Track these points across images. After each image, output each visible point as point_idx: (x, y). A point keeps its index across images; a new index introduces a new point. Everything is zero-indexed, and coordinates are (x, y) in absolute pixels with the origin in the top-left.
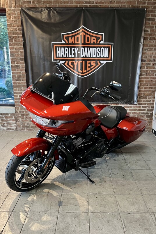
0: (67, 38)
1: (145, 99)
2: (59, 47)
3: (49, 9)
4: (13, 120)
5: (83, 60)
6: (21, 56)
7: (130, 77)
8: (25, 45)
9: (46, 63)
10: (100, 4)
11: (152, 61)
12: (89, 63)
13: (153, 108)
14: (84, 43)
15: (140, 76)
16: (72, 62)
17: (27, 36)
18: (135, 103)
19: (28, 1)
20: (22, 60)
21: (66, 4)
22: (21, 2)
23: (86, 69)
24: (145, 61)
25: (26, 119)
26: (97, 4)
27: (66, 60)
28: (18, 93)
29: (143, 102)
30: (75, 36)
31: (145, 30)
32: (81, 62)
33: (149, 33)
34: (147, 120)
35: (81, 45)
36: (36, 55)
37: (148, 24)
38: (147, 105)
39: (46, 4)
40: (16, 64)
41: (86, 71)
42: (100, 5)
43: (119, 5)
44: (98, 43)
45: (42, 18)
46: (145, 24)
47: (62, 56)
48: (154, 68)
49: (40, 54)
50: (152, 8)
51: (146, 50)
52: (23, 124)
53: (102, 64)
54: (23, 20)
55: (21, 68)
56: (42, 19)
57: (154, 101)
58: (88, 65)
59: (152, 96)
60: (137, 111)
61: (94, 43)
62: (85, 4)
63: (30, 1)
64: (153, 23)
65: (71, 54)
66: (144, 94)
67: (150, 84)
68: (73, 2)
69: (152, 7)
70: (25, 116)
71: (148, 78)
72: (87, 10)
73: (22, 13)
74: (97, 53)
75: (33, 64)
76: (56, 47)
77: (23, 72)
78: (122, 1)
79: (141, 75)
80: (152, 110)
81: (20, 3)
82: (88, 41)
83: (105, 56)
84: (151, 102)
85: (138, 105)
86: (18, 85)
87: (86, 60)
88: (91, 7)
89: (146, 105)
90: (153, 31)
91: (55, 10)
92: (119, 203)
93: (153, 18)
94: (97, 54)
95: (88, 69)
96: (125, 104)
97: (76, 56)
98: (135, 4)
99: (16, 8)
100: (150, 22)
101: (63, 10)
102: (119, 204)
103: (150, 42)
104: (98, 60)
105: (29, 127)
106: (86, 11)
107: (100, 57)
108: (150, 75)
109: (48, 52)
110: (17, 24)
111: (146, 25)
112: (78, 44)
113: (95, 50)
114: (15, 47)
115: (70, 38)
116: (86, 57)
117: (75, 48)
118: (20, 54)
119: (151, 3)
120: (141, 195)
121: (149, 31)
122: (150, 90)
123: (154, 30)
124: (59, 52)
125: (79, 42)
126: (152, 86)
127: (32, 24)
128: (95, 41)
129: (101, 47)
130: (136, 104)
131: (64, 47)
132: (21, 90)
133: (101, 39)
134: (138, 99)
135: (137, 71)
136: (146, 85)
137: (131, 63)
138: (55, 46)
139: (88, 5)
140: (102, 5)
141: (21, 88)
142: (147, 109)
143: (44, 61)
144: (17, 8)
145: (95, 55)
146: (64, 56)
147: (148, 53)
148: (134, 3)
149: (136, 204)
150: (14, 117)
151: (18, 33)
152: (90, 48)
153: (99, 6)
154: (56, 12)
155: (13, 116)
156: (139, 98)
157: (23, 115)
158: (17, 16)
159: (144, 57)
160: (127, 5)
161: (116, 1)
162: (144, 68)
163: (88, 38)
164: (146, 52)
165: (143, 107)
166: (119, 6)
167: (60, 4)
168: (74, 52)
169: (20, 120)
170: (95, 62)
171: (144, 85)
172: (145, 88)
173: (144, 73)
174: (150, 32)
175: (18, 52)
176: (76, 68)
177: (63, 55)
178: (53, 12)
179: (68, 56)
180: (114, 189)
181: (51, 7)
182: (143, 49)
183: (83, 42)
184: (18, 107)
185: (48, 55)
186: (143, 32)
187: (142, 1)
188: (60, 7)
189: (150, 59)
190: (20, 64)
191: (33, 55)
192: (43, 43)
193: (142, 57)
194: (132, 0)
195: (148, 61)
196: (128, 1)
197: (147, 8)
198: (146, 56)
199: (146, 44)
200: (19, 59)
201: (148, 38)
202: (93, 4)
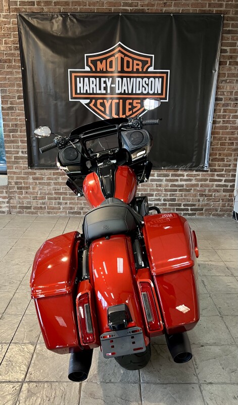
0: (94, 63)
1: (221, 163)
2: (80, 77)
3: (65, 15)
4: (4, 198)
5: (119, 99)
6: (18, 91)
7: (197, 126)
8: (24, 73)
9: (59, 103)
10: (148, 7)
11: (232, 101)
12: (130, 104)
13: (235, 177)
14: (122, 71)
15: (214, 125)
16: (102, 101)
17: (28, 58)
18: (205, 169)
19: (29, 2)
20: (19, 98)
21: (92, 7)
22: (18, 3)
23: (124, 113)
24: (221, 99)
25: (26, 195)
26: (142, 6)
28: (12, 152)
29: (219, 168)
30: (106, 59)
31: (221, 49)
32: (117, 101)
33: (228, 54)
34: (225, 196)
35: (116, 74)
36: (43, 91)
37: (226, 40)
38: (225, 172)
39: (60, 7)
40: (9, 105)
41: (124, 116)
42: (148, 9)
43: (179, 8)
44: (144, 70)
45: (53, 29)
46: (222, 40)
47: (85, 92)
48: (236, 112)
49: (50, 88)
50: (233, 14)
51: (224, 82)
52: (20, 203)
54: (21, 33)
55: (18, 111)
56: (53, 31)
57: (236, 165)
58: (128, 107)
59: (233, 158)
60: (208, 182)
61: (138, 71)
62: (123, 6)
63: (34, 2)
64: (235, 38)
65: (100, 89)
66: (220, 154)
67: (229, 137)
68: (104, 3)
70: (23, 191)
72: (127, 17)
73: (20, 22)
74: (143, 86)
75: (39, 105)
76: (76, 77)
77: (21, 117)
78: (184, 2)
79: (214, 122)
80: (234, 181)
82: (128, 67)
83: (156, 92)
84: (231, 167)
85: (209, 173)
86: (13, 139)
87: (124, 98)
88: (133, 11)
89: (223, 173)
90: (234, 51)
91: (74, 16)
93: (235, 30)
95: (128, 113)
96: (189, 170)
97: (109, 92)
98: (206, 7)
99: (10, 12)
100: (229, 36)
101: (87, 17)
103: (230, 69)
104: (144, 98)
105: (30, 208)
106: (125, 19)
107: (148, 94)
108: (230, 123)
109: (63, 84)
110: (12, 39)
111: (223, 42)
112: (112, 72)
113: (139, 82)
114: (7, 76)
115: (99, 63)
116: (125, 93)
117: (107, 79)
118: (16, 88)
119: (231, 6)
121: (229, 50)
122: (229, 147)
123: (235, 49)
124: (81, 85)
125: (113, 69)
126: (232, 140)
127: (36, 40)
128: (140, 67)
129: (149, 78)
130: (207, 171)
131: (89, 77)
132: (18, 147)
133: (149, 64)
134: (210, 162)
135: (209, 116)
137: (198, 103)
138: (73, 75)
139: (129, 8)
140: (151, 9)
141: (17, 144)
142: (224, 179)
143: (56, 101)
144: (12, 13)
145: (139, 90)
146: (88, 92)
147: (226, 87)
148: (203, 5)
150: (6, 192)
151: (13, 55)
152: (132, 79)
153: (147, 11)
154: (77, 19)
155: (4, 191)
156: (212, 160)
157: (21, 188)
158: (11, 26)
159: (219, 93)
160: (193, 9)
161: (173, 2)
162: (220, 112)
163: (128, 62)
164: (223, 84)
165: (217, 175)
166: (179, 10)
167: (83, 7)
168: (105, 85)
169: (15, 197)
170: (139, 101)
171: (220, 139)
172: (222, 144)
173: (220, 120)
174: (230, 53)
175: (13, 85)
176: (107, 112)
177: (87, 90)
178: (70, 19)
179: (95, 92)
181: (67, 11)
182: (218, 80)
184: (12, 175)
185: (63, 90)
186: (219, 53)
187: (217, 2)
188: (83, 11)
189: (229, 96)
190: (17, 105)
191: (38, 91)
192: (54, 71)
193: (217, 94)
194: (200, 1)
195: (226, 99)
196: (194, 2)
197: (224, 14)
198: (223, 92)
199: (223, 72)
200: (15, 97)
201: (226, 62)
202: (136, 6)
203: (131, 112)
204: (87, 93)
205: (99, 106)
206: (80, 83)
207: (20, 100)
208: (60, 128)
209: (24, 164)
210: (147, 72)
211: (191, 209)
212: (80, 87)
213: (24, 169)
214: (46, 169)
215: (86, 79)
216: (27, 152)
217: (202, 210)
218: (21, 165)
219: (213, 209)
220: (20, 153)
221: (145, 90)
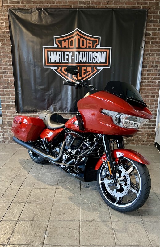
0: (60, 42)
2: (50, 51)
3: (40, 10)
4: (0, 132)
5: (77, 66)
6: (9, 61)
8: (13, 49)
9: (37, 69)
10: (96, 4)
11: (154, 68)
12: (85, 70)
13: (156, 119)
14: (79, 47)
15: (141, 84)
16: (65, 68)
17: (15, 39)
19: (16, 1)
20: (10, 65)
21: (58, 5)
22: (9, 2)
24: (146, 67)
26: (93, 4)
28: (5, 102)
30: (68, 39)
31: (146, 33)
33: (151, 36)
34: (149, 131)
35: (75, 50)
36: (26, 60)
37: (149, 27)
39: (37, 4)
40: (3, 70)
41: (81, 78)
42: (97, 6)
43: (118, 5)
44: (94, 47)
45: (32, 20)
47: (54, 62)
48: (156, 75)
49: (30, 59)
50: (154, 9)
51: (148, 55)
52: (11, 136)
53: (98, 70)
54: (11, 22)
55: (9, 74)
56: (32, 21)
57: (156, 111)
58: (83, 72)
59: (154, 106)
61: (90, 48)
62: (79, 4)
63: (19, 1)
64: (156, 25)
65: (64, 60)
67: (152, 92)
68: (66, 2)
69: (155, 8)
71: (150, 86)
72: (82, 11)
73: (9, 15)
74: (93, 58)
75: (23, 70)
76: (48, 52)
77: (11, 78)
78: (121, 1)
79: (142, 82)
80: (155, 121)
81: (8, 4)
82: (83, 45)
83: (102, 62)
84: (153, 112)
86: (6, 93)
87: (81, 66)
88: (86, 7)
90: (155, 34)
91: (46, 10)
93: (155, 20)
94: (94, 59)
95: (83, 76)
97: (70, 61)
98: (136, 4)
99: (3, 8)
100: (152, 24)
101: (55, 11)
102: (115, 234)
103: (152, 46)
104: (94, 66)
106: (81, 13)
107: (97, 63)
108: (153, 83)
109: (39, 57)
110: (5, 26)
111: (148, 28)
112: (72, 48)
113: (91, 55)
114: (1, 51)
115: (63, 42)
116: (81, 63)
117: (69, 53)
118: (7, 59)
119: (153, 4)
120: (142, 223)
121: (151, 34)
122: (152, 99)
123: (156, 33)
124: (51, 57)
125: (73, 46)
126: (154, 94)
127: (21, 26)
128: (91, 45)
129: (97, 52)
131: (57, 52)
132: (9, 98)
133: (97, 43)
135: (138, 78)
137: (131, 69)
138: (46, 50)
139: (83, 5)
140: (99, 6)
141: (9, 96)
143: (35, 67)
144: (4, 9)
147: (150, 58)
148: (134, 3)
149: (136, 234)
150: (1, 128)
151: (5, 36)
153: (96, 7)
154: (48, 13)
157: (11, 126)
158: (4, 17)
159: (145, 62)
160: (127, 5)
161: (114, 1)
162: (146, 75)
163: (83, 41)
164: (147, 57)
166: (118, 6)
167: (52, 4)
168: (67, 57)
169: (7, 132)
170: (91, 68)
171: (146, 93)
172: (147, 97)
173: (145, 80)
174: (152, 35)
175: (5, 57)
176: (69, 75)
177: (55, 60)
178: (44, 13)
180: (110, 214)
181: (42, 7)
182: (144, 54)
183: (77, 46)
184: (5, 117)
185: (39, 60)
186: (144, 36)
187: (143, 1)
188: (52, 7)
189: (152, 65)
190: (8, 71)
191: (22, 61)
192: (33, 47)
193: (143, 63)
194: (132, 1)
195: (150, 67)
196: (128, 1)
197: (148, 9)
198: (148, 62)
199: (148, 48)
200: (7, 65)
201: (150, 42)
202: (88, 4)
203: (85, 75)
204: (55, 62)
205: (63, 71)
206: (51, 55)
207: (10, 67)
208: (37, 86)
209: (13, 109)
210: (96, 48)
211: (126, 140)
212: (51, 58)
213: (13, 113)
214: (28, 113)
215: (55, 53)
216: (15, 102)
217: (133, 140)
218: (11, 111)
219: (141, 140)
220: (11, 102)
221: (95, 60)
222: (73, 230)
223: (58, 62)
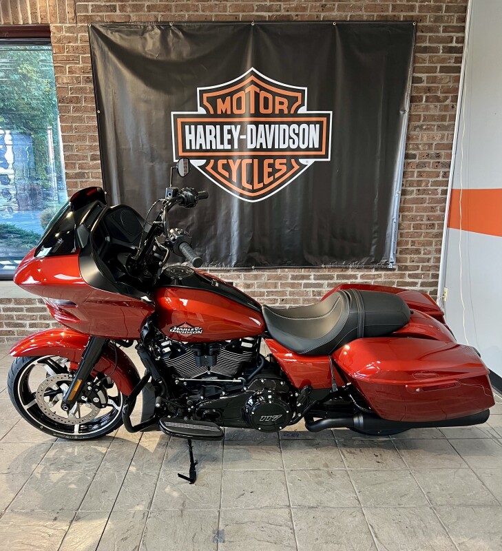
0: (213, 101)
1: (415, 256)
3: (164, 27)
5: (253, 157)
6: (91, 148)
7: (376, 200)
8: (101, 119)
9: (157, 166)
10: (296, 11)
11: (431, 158)
12: (270, 165)
13: (438, 278)
14: (257, 113)
15: (403, 197)
16: (225, 161)
17: (106, 96)
19: (108, 6)
20: (93, 158)
21: (208, 13)
22: (91, 8)
23: (261, 180)
24: (414, 156)
26: (288, 11)
27: (208, 159)
29: (412, 264)
30: (231, 94)
31: (413, 77)
32: (250, 161)
33: (424, 84)
35: (247, 119)
36: (131, 146)
37: (421, 63)
38: (422, 270)
39: (156, 13)
40: (78, 171)
41: (261, 185)
42: (297, 15)
43: (346, 13)
44: (292, 112)
45: (146, 49)
46: (414, 62)
47: (198, 148)
48: (438, 176)
49: (142, 142)
50: (431, 22)
51: (418, 129)
53: (302, 166)
54: (94, 54)
55: (91, 179)
56: (146, 53)
57: (438, 260)
58: (267, 170)
59: (433, 248)
61: (281, 114)
62: (257, 11)
63: (115, 6)
64: (435, 59)
65: (222, 143)
66: (413, 242)
67: (427, 216)
68: (226, 6)
69: (432, 20)
71: (422, 201)
72: (263, 28)
73: (92, 37)
74: (290, 138)
75: (124, 169)
76: (183, 124)
78: (353, 3)
79: (404, 193)
80: (436, 284)
82: (266, 107)
83: (311, 146)
84: (431, 263)
87: (261, 156)
88: (273, 19)
89: (419, 271)
90: (433, 80)
91: (179, 27)
92: (376, 530)
93: (434, 47)
94: (291, 141)
95: (267, 180)
96: (365, 268)
97: (236, 146)
98: (388, 11)
99: (76, 23)
100: (426, 56)
101: (200, 28)
102: (375, 533)
103: (427, 108)
104: (292, 157)
106: (261, 31)
107: (298, 149)
108: (429, 194)
109: (162, 137)
110: (81, 65)
111: (417, 65)
112: (240, 116)
113: (284, 130)
114: (74, 125)
115: (219, 101)
116: (261, 149)
117: (233, 127)
118: (87, 143)
119: (429, 8)
120: (431, 508)
121: (425, 79)
122: (428, 231)
123: (436, 77)
124: (192, 137)
125: (243, 111)
126: (432, 220)
127: (120, 66)
128: (285, 107)
129: (299, 124)
130: (393, 269)
131: (204, 124)
133: (299, 102)
134: (398, 255)
135: (395, 184)
136: (418, 218)
137: (378, 163)
138: (180, 120)
139: (266, 14)
140: (302, 15)
142: (420, 281)
143: (152, 162)
144: (80, 25)
145: (284, 143)
146: (204, 148)
147: (422, 137)
148: (384, 8)
149: (421, 532)
151: (82, 90)
152: (273, 126)
153: (295, 18)
154: (184, 33)
156: (401, 252)
158: (79, 44)
159: (411, 146)
160: (367, 14)
161: (337, 4)
162: (412, 176)
163: (266, 99)
164: (416, 133)
165: (410, 276)
166: (346, 16)
167: (193, 13)
170: (284, 161)
171: (413, 219)
172: (416, 227)
173: (412, 188)
174: (427, 83)
175: (83, 138)
176: (234, 179)
177: (201, 145)
178: (173, 32)
179: (214, 147)
180: (357, 493)
181: (169, 20)
182: (408, 126)
183: (253, 111)
185: (163, 146)
186: (409, 84)
187: (405, 2)
188: (193, 20)
189: (427, 151)
190: (90, 171)
191: (123, 147)
192: (149, 114)
193: (407, 148)
194: (378, 2)
195: (422, 156)
196: (370, 3)
197: (417, 22)
198: (417, 144)
199: (417, 113)
200: (87, 157)
201: (422, 97)
202: (277, 11)
203: (272, 178)
204: (201, 150)
205: (220, 169)
206: (190, 133)
207: (95, 162)
210: (296, 115)
215: (200, 128)
221: (294, 143)
222: (278, 528)
223: (208, 148)
